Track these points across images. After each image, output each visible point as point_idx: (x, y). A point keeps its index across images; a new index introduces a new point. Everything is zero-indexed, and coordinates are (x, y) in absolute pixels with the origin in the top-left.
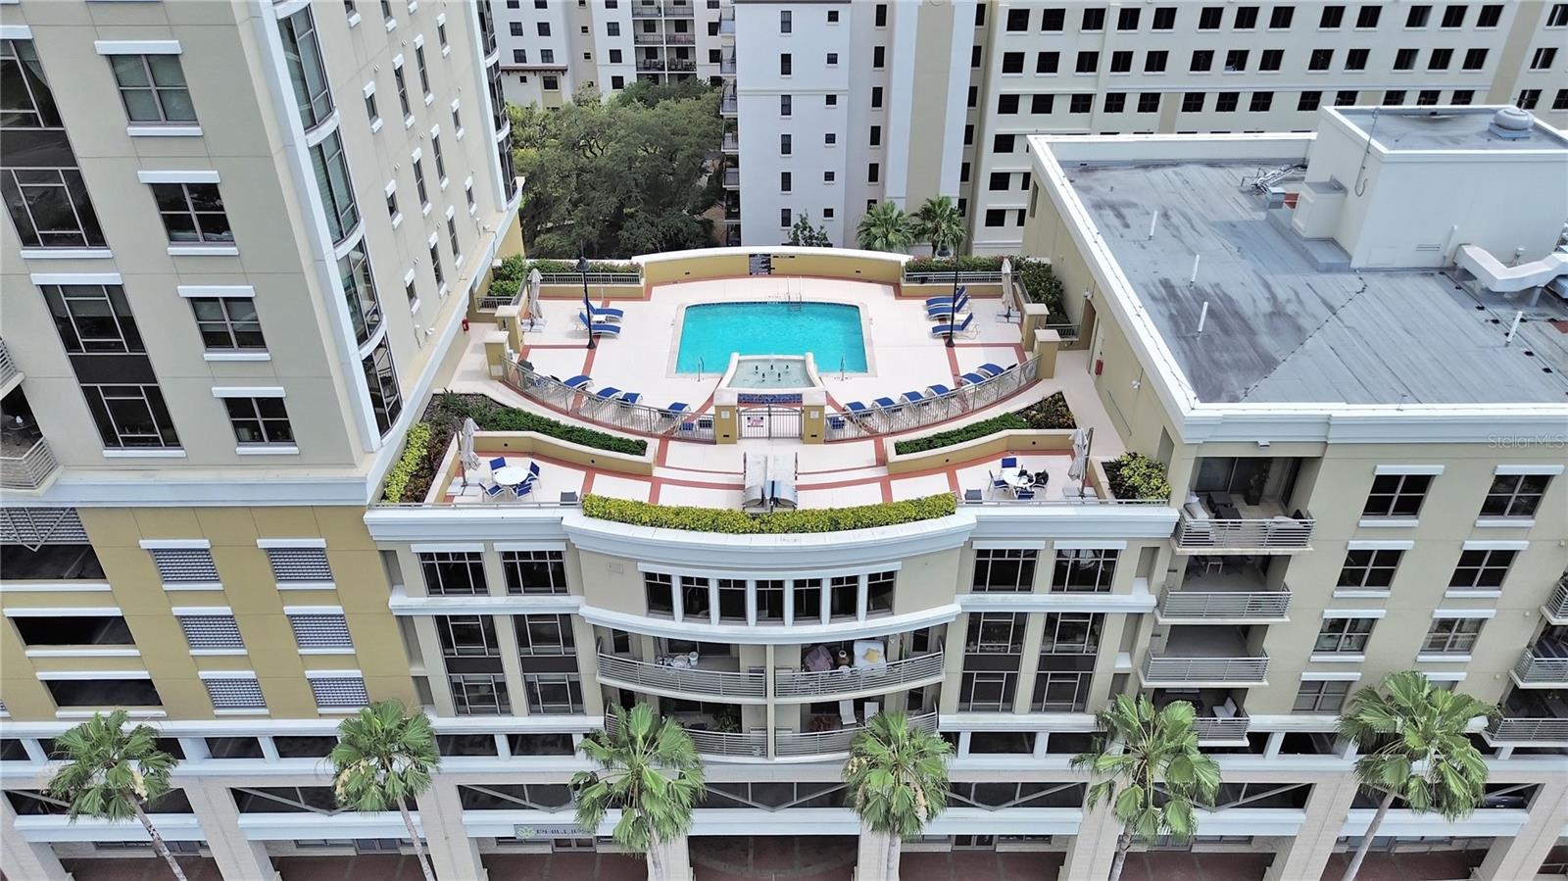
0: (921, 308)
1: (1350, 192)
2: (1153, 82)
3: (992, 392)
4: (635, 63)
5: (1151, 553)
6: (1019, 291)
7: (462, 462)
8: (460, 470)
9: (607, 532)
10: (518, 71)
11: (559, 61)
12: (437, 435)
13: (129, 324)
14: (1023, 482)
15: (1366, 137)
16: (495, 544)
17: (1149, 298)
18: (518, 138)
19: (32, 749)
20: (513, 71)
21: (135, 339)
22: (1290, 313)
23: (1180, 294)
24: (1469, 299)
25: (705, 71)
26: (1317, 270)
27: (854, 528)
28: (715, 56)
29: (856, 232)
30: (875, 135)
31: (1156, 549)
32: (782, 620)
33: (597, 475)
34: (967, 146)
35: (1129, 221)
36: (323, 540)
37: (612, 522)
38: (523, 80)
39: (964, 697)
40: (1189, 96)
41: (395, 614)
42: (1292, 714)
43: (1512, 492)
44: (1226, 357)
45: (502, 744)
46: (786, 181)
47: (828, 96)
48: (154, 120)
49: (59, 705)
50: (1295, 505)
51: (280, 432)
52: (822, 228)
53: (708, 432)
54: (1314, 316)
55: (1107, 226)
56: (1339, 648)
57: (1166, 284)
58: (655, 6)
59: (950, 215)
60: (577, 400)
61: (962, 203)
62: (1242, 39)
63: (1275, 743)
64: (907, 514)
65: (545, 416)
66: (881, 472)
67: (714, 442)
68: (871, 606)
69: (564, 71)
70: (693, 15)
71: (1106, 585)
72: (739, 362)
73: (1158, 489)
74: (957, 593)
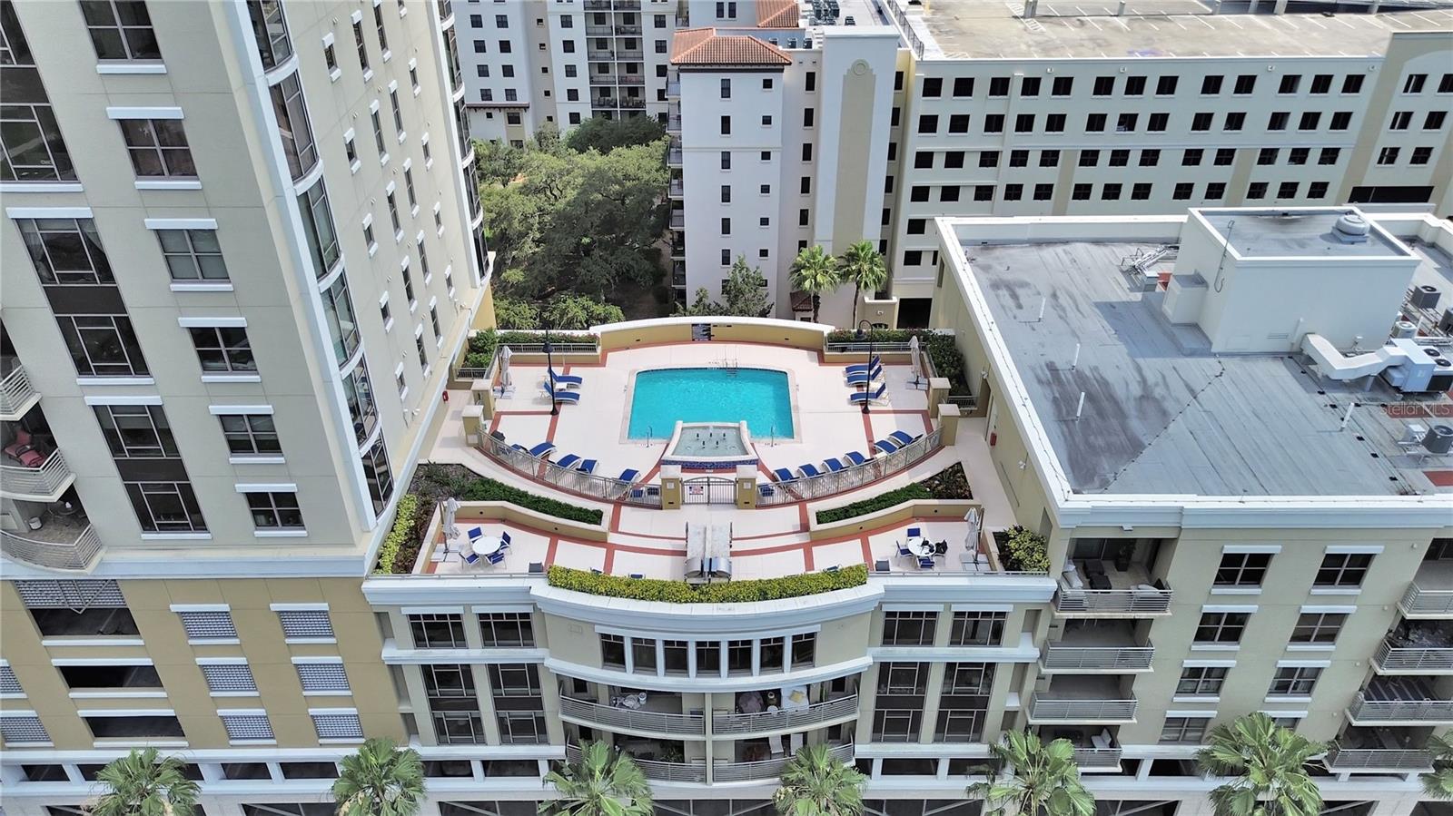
0: (842, 375)
1: (1210, 289)
2: (1053, 141)
3: (901, 458)
4: (590, 101)
5: (1033, 616)
6: (926, 360)
7: (444, 534)
8: (443, 538)
9: (568, 601)
10: (485, 108)
11: (522, 99)
12: (423, 505)
13: (167, 434)
14: (924, 553)
15: (1223, 241)
16: (473, 607)
17: (1036, 381)
18: (485, 172)
19: (72, 772)
20: (480, 108)
21: (171, 446)
22: (1157, 396)
23: (1063, 377)
24: (1311, 383)
25: (653, 109)
26: (1182, 354)
27: (780, 598)
28: (661, 95)
29: (788, 272)
30: (806, 185)
31: (1038, 612)
32: (719, 673)
33: (560, 542)
34: (887, 194)
35: (1022, 300)
36: (327, 604)
37: (574, 592)
38: (489, 116)
39: (877, 728)
40: (1085, 153)
41: (386, 663)
42: (1159, 744)
43: (1341, 567)
44: (1100, 442)
45: (477, 768)
46: (726, 226)
47: (763, 153)
48: (194, 279)
49: (96, 736)
50: (1157, 574)
51: (293, 519)
52: (757, 268)
53: (656, 498)
54: (1177, 400)
55: (1003, 307)
56: (1198, 691)
57: (1052, 368)
58: (609, 50)
59: (872, 258)
60: (542, 467)
61: (883, 244)
62: (1131, 104)
63: (1146, 767)
64: (825, 585)
65: (515, 487)
66: (802, 539)
67: (660, 508)
68: (795, 658)
69: (526, 108)
70: (642, 58)
71: (997, 637)
72: (683, 429)
73: (1039, 562)
74: (869, 646)
